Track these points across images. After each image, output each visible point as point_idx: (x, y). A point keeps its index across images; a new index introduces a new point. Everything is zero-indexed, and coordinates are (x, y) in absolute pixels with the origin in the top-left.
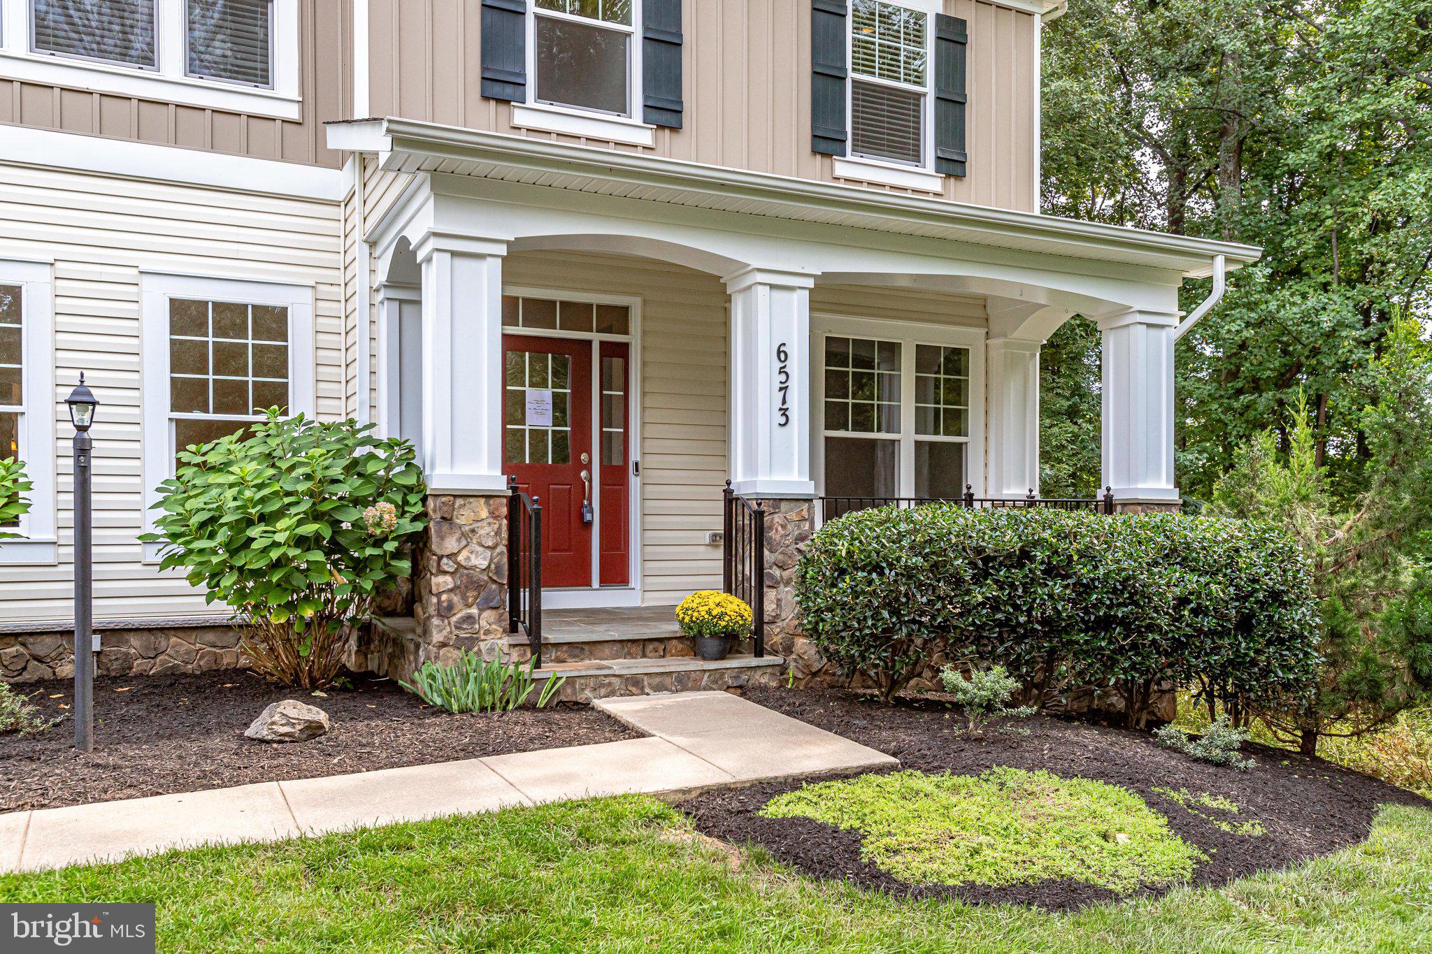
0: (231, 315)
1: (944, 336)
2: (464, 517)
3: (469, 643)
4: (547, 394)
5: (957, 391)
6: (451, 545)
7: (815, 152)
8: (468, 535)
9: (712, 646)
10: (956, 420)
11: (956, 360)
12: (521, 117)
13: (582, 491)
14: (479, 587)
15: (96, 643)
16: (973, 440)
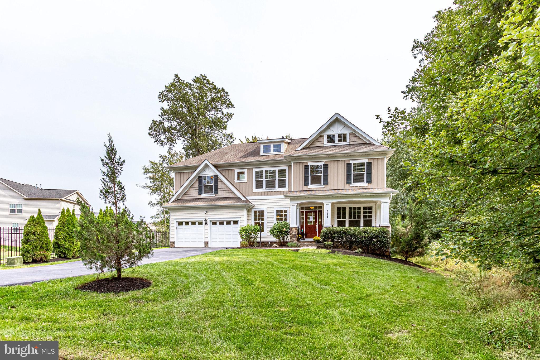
0: (282, 211)
1: (368, 205)
2: (293, 230)
3: (293, 241)
4: (312, 217)
5: (371, 212)
6: (291, 232)
7: (347, 184)
8: (293, 231)
9: (316, 242)
10: (371, 217)
11: (370, 208)
12: (309, 187)
13: (316, 228)
14: (294, 236)
15: (270, 243)
16: (373, 219)
